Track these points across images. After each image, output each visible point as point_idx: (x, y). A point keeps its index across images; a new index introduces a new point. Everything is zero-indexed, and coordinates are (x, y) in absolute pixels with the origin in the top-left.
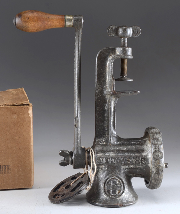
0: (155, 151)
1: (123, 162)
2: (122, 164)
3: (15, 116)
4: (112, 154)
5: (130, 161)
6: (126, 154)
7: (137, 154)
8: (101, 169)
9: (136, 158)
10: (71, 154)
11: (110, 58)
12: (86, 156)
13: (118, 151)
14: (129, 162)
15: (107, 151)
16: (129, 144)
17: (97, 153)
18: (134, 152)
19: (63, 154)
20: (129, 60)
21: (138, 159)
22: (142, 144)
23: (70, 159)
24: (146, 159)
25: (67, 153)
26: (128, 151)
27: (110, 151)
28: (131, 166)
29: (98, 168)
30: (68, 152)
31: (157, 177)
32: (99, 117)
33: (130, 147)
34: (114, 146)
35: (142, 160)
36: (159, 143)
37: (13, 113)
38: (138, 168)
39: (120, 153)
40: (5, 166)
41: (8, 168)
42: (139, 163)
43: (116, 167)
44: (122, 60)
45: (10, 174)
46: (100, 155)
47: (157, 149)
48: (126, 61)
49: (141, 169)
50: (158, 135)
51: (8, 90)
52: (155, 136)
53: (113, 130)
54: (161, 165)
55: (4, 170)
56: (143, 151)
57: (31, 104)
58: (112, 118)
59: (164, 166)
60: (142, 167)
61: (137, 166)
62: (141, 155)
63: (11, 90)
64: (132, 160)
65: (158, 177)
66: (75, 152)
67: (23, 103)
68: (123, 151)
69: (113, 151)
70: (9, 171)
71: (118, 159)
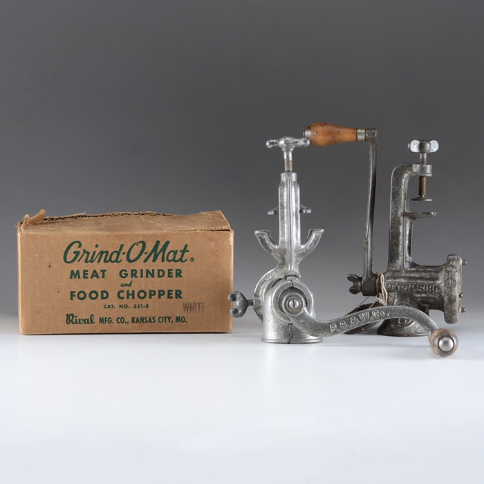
1: (414, 290)
3: (213, 244)
4: (403, 281)
6: (419, 281)
7: (430, 282)
9: (429, 286)
10: (360, 279)
11: (406, 176)
12: (377, 283)
13: (410, 278)
14: (421, 290)
15: (398, 278)
16: (425, 272)
17: (387, 279)
18: (427, 279)
19: (351, 278)
20: (428, 178)
21: (430, 287)
23: (359, 284)
24: (439, 288)
25: (355, 278)
26: (420, 278)
27: (401, 277)
28: (424, 295)
29: (388, 295)
30: (357, 276)
32: (392, 240)
33: (424, 274)
34: (407, 271)
35: (435, 289)
36: (454, 270)
37: (211, 240)
38: (431, 298)
39: (412, 280)
40: (199, 304)
41: (203, 307)
42: (432, 292)
44: (421, 178)
45: (205, 314)
46: (390, 281)
47: (451, 277)
48: (425, 179)
49: (434, 298)
51: (201, 213)
52: (451, 263)
54: (454, 294)
55: (197, 308)
56: (437, 279)
57: (231, 230)
58: (407, 242)
59: (458, 295)
60: (435, 296)
61: (431, 296)
62: (435, 283)
63: (204, 213)
64: (424, 288)
66: (364, 277)
67: (223, 228)
68: (415, 278)
69: (404, 277)
70: (204, 310)
71: (409, 286)
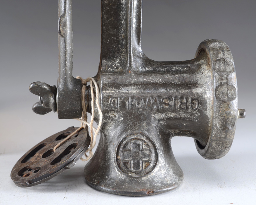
0: (221, 85)
1: (155, 107)
2: (152, 109)
4: (133, 91)
5: (168, 104)
6: (162, 91)
7: (183, 91)
8: (112, 120)
9: (182, 98)
10: (53, 90)
12: (83, 95)
13: (146, 85)
14: (167, 107)
15: (124, 85)
16: (168, 72)
17: (104, 88)
18: (177, 86)
19: (36, 89)
21: (185, 100)
22: (193, 72)
23: (52, 99)
24: (200, 101)
25: (45, 89)
26: (165, 85)
27: (130, 85)
28: (172, 115)
29: (105, 118)
30: (48, 85)
31: (223, 136)
32: (108, 18)
33: (169, 78)
34: (138, 74)
35: (192, 103)
36: (229, 69)
38: (184, 119)
39: (150, 89)
42: (187, 108)
43: (142, 117)
46: (110, 92)
47: (225, 81)
49: (190, 120)
50: (226, 54)
52: (221, 55)
53: (136, 44)
54: (232, 112)
56: (195, 84)
58: (134, 21)
59: (238, 114)
60: (192, 117)
61: (184, 115)
62: (192, 93)
64: (172, 103)
65: (225, 137)
66: (61, 87)
68: (155, 85)
69: (135, 84)
71: (145, 100)
